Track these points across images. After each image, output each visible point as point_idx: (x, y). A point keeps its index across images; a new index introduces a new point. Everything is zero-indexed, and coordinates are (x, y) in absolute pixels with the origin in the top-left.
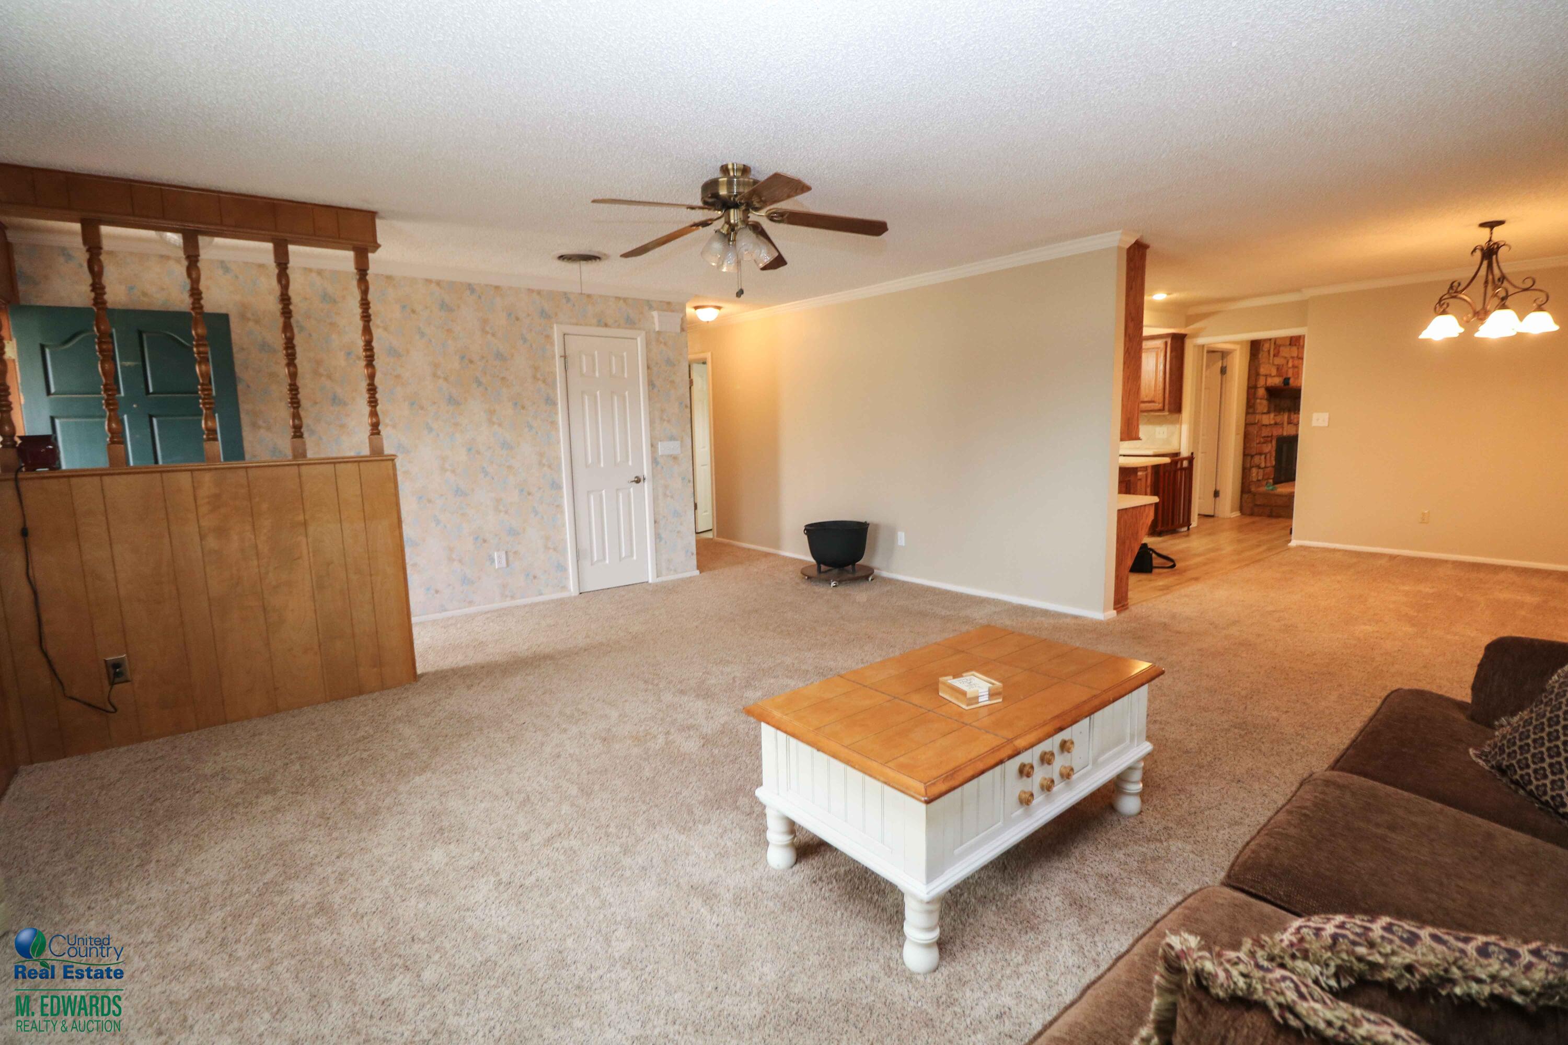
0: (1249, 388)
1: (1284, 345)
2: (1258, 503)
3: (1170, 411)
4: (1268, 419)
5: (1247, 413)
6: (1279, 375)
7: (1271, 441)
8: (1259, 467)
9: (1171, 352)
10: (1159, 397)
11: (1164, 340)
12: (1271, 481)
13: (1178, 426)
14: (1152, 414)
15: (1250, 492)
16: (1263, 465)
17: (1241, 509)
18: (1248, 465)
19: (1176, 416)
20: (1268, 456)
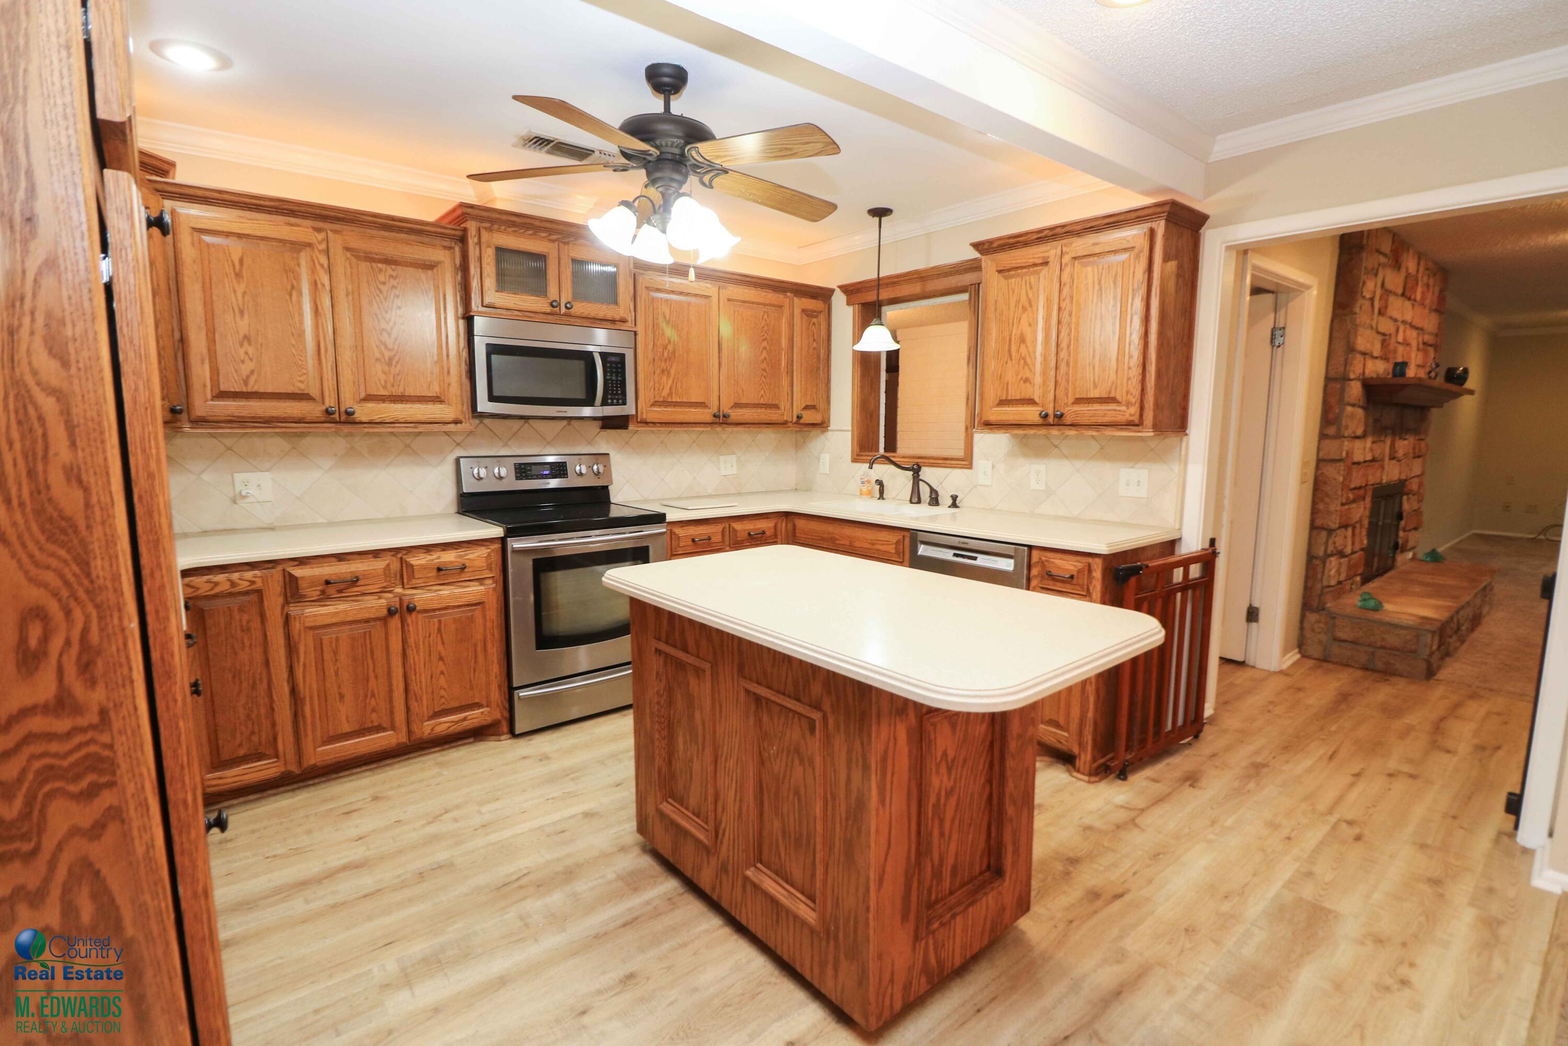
0: (1328, 379)
1: (1395, 294)
2: (1342, 635)
3: (1157, 427)
4: (1362, 450)
5: (1323, 436)
6: (1384, 358)
7: (1364, 498)
8: (1341, 554)
9: (1166, 258)
10: (1129, 387)
11: (1145, 227)
12: (1358, 579)
13: (1176, 468)
14: (1109, 432)
15: (1321, 608)
16: (1348, 550)
17: (1301, 645)
18: (1321, 553)
19: (1172, 440)
20: (1357, 531)
